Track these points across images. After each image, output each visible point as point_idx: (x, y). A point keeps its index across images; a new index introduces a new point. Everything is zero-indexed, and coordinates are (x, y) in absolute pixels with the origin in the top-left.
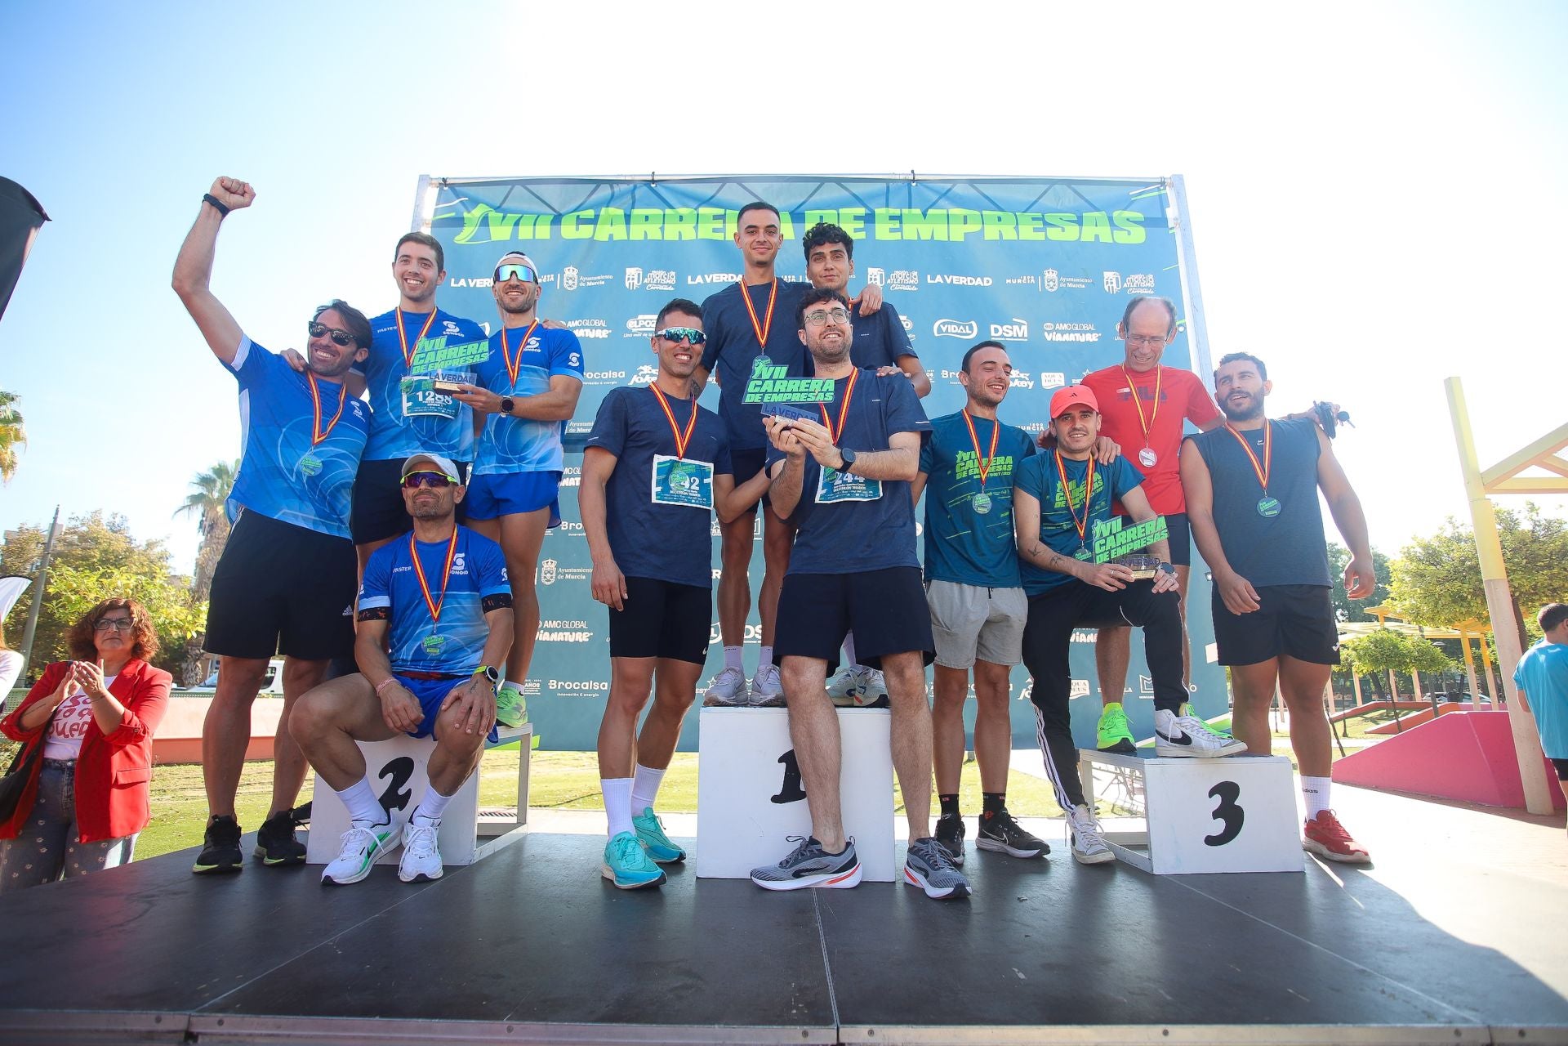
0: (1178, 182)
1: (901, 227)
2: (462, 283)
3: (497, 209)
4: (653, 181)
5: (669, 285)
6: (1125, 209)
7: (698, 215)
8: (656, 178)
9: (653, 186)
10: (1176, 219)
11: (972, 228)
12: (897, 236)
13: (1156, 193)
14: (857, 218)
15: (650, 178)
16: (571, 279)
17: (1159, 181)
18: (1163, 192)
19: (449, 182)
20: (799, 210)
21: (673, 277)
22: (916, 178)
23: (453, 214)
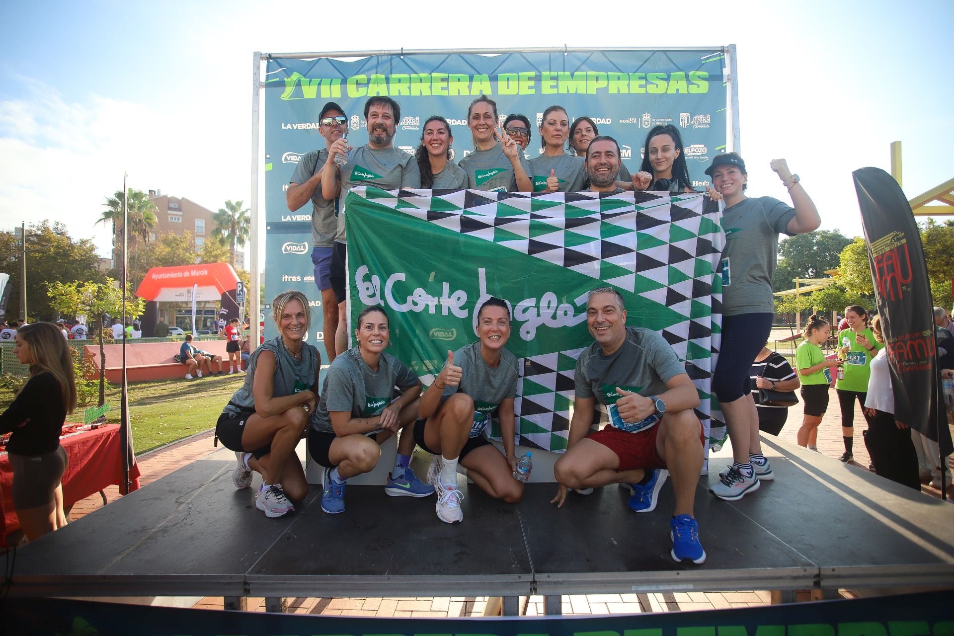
0: (732, 50)
1: (557, 84)
2: (289, 126)
3: (305, 76)
4: (402, 54)
5: (415, 126)
6: (697, 70)
7: (431, 77)
8: (404, 52)
9: (402, 57)
10: (728, 76)
11: (602, 84)
12: (554, 91)
13: (719, 58)
14: (530, 79)
15: (400, 52)
16: (355, 123)
17: (720, 49)
18: (722, 57)
19: (273, 56)
20: (495, 74)
21: (418, 121)
22: (568, 49)
23: (278, 79)
